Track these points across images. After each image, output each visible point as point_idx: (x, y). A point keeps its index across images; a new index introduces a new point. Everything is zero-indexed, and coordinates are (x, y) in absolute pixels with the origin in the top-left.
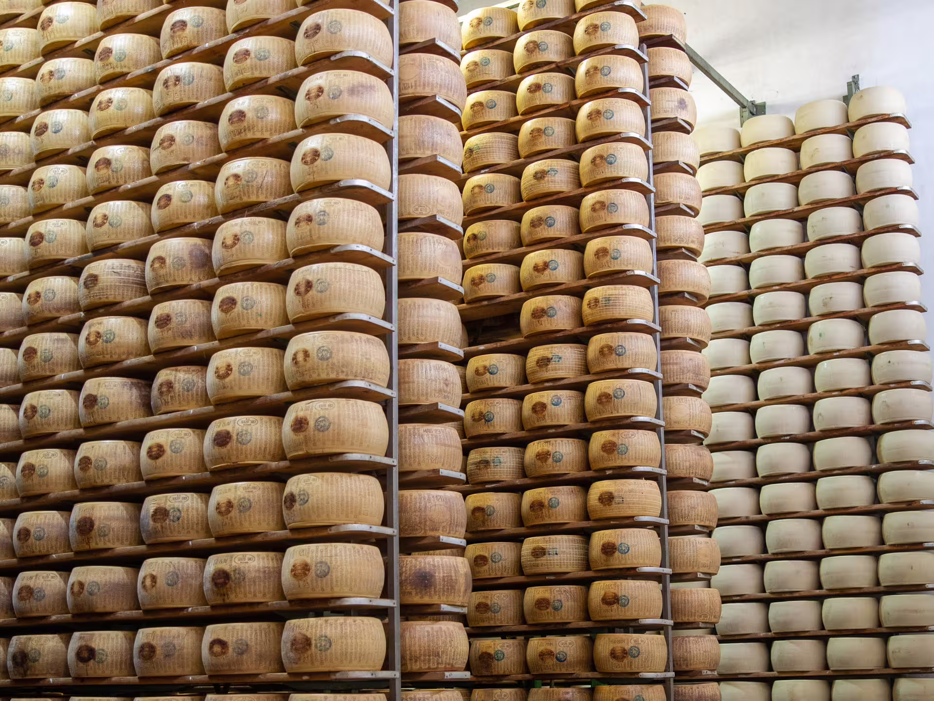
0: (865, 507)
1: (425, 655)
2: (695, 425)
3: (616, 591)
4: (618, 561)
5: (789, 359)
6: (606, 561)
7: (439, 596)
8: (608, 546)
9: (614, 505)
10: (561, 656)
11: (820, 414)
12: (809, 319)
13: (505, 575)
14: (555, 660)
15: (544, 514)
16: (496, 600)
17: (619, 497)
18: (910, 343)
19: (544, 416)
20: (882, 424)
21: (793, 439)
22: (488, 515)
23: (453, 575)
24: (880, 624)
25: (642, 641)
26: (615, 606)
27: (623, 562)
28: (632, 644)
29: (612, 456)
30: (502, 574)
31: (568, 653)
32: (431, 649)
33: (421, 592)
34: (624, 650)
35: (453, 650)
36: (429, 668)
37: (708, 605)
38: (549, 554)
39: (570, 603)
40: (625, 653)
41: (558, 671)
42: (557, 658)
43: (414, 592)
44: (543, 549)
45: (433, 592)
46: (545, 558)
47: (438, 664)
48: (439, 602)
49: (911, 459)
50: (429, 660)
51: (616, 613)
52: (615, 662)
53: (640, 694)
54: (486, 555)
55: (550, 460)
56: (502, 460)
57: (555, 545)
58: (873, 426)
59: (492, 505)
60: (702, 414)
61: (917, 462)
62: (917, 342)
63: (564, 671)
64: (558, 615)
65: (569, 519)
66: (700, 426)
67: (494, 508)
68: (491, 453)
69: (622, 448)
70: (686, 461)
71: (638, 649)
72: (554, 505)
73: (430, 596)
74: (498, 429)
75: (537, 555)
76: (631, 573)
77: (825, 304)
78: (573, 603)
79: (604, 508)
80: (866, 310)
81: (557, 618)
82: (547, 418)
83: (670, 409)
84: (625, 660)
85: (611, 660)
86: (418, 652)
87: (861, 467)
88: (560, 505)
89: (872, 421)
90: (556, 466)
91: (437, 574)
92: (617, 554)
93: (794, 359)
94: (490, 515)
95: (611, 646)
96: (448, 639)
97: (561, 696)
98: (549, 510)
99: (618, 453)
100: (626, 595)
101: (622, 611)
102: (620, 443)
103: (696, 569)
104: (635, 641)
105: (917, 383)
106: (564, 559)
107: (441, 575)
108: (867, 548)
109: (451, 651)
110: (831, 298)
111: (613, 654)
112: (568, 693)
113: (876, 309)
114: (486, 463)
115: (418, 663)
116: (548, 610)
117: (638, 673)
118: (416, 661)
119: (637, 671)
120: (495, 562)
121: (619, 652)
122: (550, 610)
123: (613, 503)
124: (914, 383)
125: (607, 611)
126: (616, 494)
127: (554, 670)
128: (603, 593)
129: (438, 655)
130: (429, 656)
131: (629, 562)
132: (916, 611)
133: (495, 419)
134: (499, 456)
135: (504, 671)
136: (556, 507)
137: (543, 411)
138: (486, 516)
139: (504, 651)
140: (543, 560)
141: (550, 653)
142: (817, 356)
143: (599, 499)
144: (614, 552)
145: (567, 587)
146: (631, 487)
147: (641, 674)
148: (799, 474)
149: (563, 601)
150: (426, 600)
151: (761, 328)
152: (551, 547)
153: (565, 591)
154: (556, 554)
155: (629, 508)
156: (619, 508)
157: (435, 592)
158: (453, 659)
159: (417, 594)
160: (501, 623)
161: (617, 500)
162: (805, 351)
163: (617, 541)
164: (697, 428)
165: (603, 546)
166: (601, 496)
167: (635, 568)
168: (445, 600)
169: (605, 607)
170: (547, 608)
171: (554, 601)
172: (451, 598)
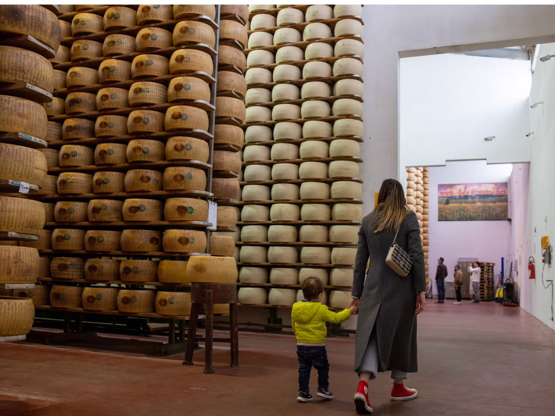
0: (326, 117)
1: (12, 70)
2: (238, 37)
3: (180, 111)
4: (183, 95)
5: (293, 43)
6: (177, 94)
7: (28, 29)
8: (178, 85)
9: (184, 62)
10: (146, 150)
11: (307, 70)
12: (305, 23)
13: (118, 107)
14: (142, 152)
15: (143, 69)
16: (112, 120)
17: (187, 58)
18: (355, 36)
19: (148, 14)
20: (337, 76)
21: (292, 83)
22: (111, 72)
23: (41, 17)
24: (328, 177)
25: (193, 142)
26: (179, 120)
27: (186, 95)
28: (188, 142)
29: (185, 35)
30: (117, 106)
31: (150, 149)
32: (18, 66)
33: (12, 22)
34: (182, 145)
35: (37, 72)
36: (16, 80)
37: (236, 135)
38: (144, 92)
39: (154, 121)
40: (183, 147)
41: (143, 159)
42: (143, 151)
43: (6, 22)
44: (141, 89)
45: (22, 25)
46: (141, 94)
47: (23, 78)
48: (27, 34)
49: (351, 94)
50: (16, 74)
51: (180, 124)
52: (176, 152)
53: (190, 172)
54: (108, 94)
55: (150, 39)
56: (123, 41)
57: (148, 87)
58: (332, 77)
59: (114, 66)
60: (242, 32)
61: (353, 95)
62: (358, 36)
63: (146, 159)
64: (146, 127)
65: (158, 73)
66: (240, 38)
67: (115, 67)
68: (116, 37)
69: (192, 31)
70: (230, 55)
71: (191, 146)
72: (149, 64)
73: (20, 28)
74: (122, 24)
75: (137, 92)
76: (190, 102)
77: (314, 15)
78: (156, 121)
79: (178, 64)
80: (334, 19)
81: (146, 128)
82: (150, 15)
83: (224, 26)
84: (183, 152)
85: (174, 151)
86: (7, 66)
87: (325, 97)
88: (153, 65)
89: (332, 74)
90: (153, 42)
91: (27, 13)
92: (183, 90)
93: (295, 43)
94: (113, 71)
95: (175, 143)
96: (34, 63)
97: (144, 174)
98: (146, 66)
99: (189, 33)
100: (186, 114)
101: (183, 122)
102: (191, 28)
103: (230, 115)
104: (189, 141)
105: (357, 56)
106: (152, 96)
107: (31, 14)
108: (324, 138)
109: (35, 72)
110: (317, 12)
111: (176, 148)
112: (148, 172)
113: (339, 19)
114: (113, 42)
115: (6, 75)
116: (140, 124)
117: (190, 160)
118: (5, 73)
119: (189, 158)
120: (113, 99)
121: (179, 147)
122: (142, 123)
123: (184, 61)
124: (355, 56)
125: (174, 123)
126: (185, 56)
127: (141, 158)
128: (173, 112)
129: (24, 72)
130: (16, 71)
131: (189, 95)
132: (347, 169)
133: (120, 18)
134: (121, 39)
135: (113, 161)
136: (150, 65)
137: (148, 11)
138: (110, 72)
139: (113, 149)
140: (140, 95)
141: (139, 148)
142: (307, 42)
143: (176, 59)
144: (181, 89)
145: (153, 112)
146: (194, 54)
147: (191, 161)
148: (293, 101)
149: (150, 118)
150: (16, 30)
151: (280, 27)
152: (145, 88)
153: (151, 114)
154: (148, 92)
155: (193, 65)
156: (187, 65)
157: (24, 25)
158: (37, 78)
159: (9, 23)
160: (114, 134)
161: (186, 60)
162: (302, 39)
163: (184, 83)
164: (238, 39)
165: (175, 86)
166: (177, 57)
167: (193, 100)
168: (32, 33)
169: (174, 120)
170: (140, 122)
171: (144, 118)
172: (38, 34)
